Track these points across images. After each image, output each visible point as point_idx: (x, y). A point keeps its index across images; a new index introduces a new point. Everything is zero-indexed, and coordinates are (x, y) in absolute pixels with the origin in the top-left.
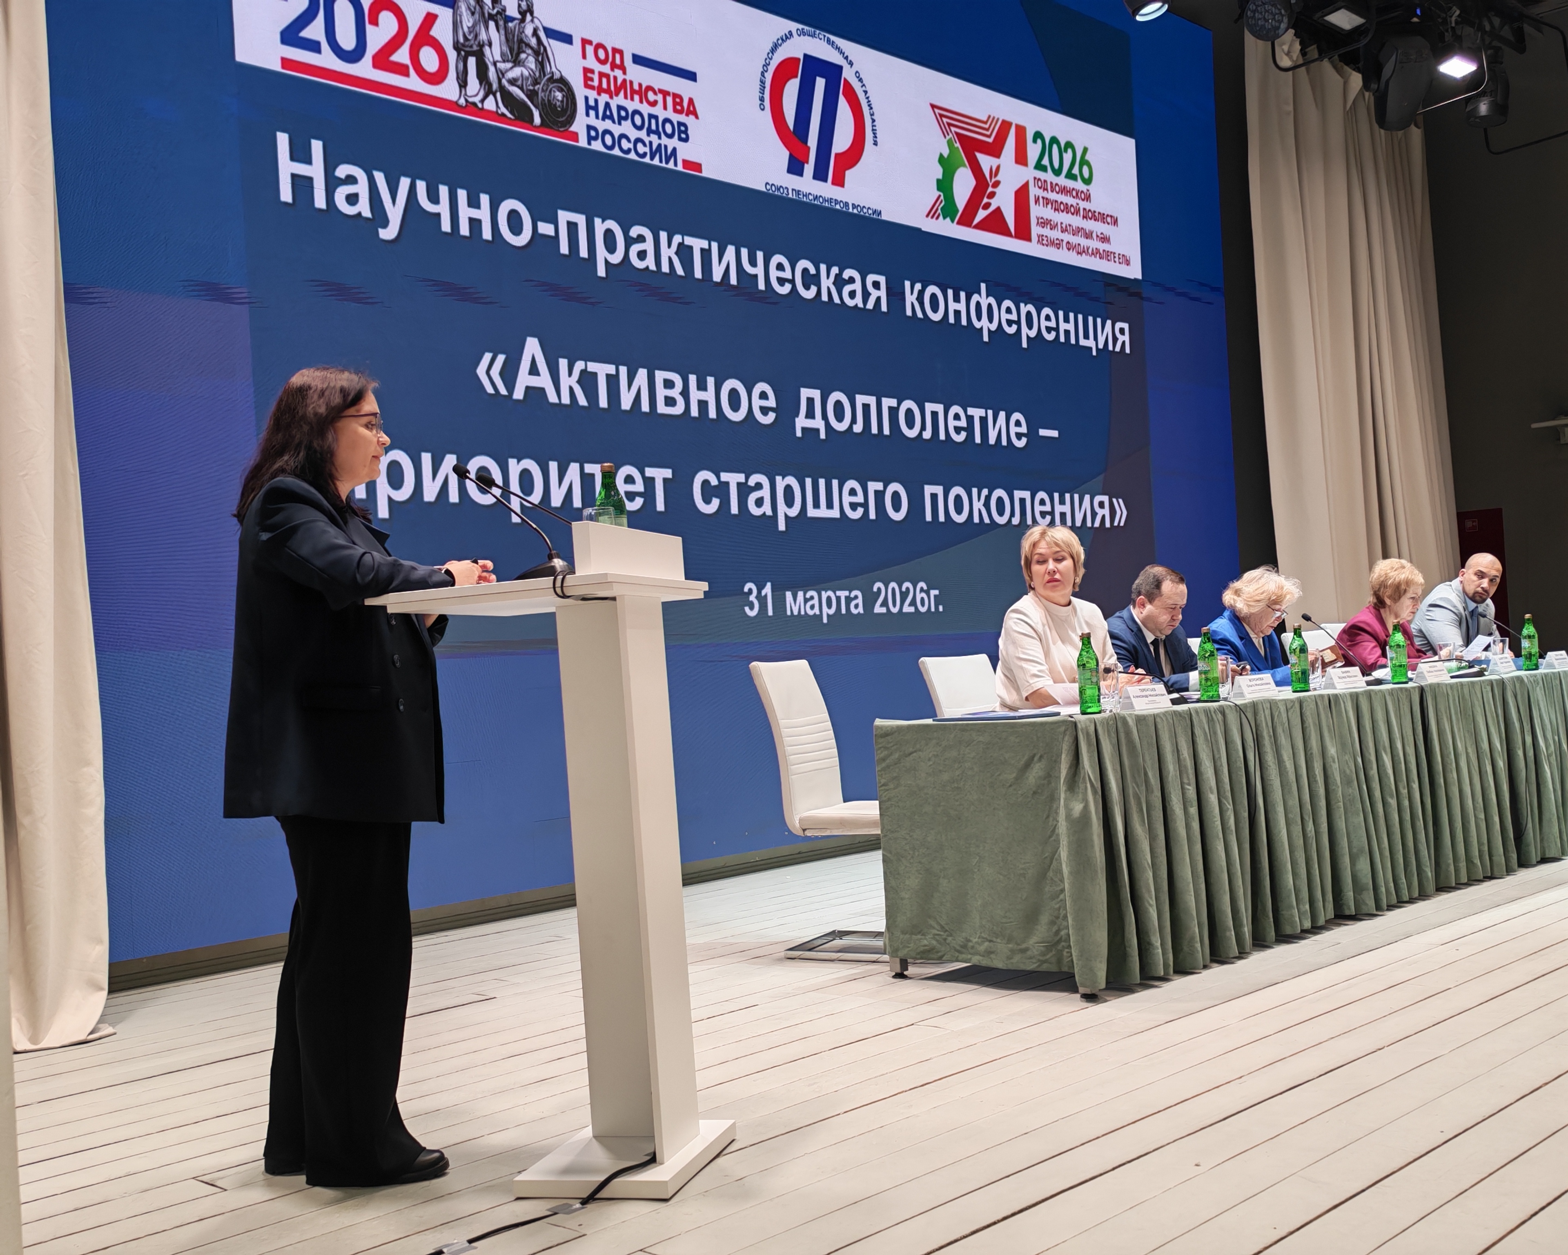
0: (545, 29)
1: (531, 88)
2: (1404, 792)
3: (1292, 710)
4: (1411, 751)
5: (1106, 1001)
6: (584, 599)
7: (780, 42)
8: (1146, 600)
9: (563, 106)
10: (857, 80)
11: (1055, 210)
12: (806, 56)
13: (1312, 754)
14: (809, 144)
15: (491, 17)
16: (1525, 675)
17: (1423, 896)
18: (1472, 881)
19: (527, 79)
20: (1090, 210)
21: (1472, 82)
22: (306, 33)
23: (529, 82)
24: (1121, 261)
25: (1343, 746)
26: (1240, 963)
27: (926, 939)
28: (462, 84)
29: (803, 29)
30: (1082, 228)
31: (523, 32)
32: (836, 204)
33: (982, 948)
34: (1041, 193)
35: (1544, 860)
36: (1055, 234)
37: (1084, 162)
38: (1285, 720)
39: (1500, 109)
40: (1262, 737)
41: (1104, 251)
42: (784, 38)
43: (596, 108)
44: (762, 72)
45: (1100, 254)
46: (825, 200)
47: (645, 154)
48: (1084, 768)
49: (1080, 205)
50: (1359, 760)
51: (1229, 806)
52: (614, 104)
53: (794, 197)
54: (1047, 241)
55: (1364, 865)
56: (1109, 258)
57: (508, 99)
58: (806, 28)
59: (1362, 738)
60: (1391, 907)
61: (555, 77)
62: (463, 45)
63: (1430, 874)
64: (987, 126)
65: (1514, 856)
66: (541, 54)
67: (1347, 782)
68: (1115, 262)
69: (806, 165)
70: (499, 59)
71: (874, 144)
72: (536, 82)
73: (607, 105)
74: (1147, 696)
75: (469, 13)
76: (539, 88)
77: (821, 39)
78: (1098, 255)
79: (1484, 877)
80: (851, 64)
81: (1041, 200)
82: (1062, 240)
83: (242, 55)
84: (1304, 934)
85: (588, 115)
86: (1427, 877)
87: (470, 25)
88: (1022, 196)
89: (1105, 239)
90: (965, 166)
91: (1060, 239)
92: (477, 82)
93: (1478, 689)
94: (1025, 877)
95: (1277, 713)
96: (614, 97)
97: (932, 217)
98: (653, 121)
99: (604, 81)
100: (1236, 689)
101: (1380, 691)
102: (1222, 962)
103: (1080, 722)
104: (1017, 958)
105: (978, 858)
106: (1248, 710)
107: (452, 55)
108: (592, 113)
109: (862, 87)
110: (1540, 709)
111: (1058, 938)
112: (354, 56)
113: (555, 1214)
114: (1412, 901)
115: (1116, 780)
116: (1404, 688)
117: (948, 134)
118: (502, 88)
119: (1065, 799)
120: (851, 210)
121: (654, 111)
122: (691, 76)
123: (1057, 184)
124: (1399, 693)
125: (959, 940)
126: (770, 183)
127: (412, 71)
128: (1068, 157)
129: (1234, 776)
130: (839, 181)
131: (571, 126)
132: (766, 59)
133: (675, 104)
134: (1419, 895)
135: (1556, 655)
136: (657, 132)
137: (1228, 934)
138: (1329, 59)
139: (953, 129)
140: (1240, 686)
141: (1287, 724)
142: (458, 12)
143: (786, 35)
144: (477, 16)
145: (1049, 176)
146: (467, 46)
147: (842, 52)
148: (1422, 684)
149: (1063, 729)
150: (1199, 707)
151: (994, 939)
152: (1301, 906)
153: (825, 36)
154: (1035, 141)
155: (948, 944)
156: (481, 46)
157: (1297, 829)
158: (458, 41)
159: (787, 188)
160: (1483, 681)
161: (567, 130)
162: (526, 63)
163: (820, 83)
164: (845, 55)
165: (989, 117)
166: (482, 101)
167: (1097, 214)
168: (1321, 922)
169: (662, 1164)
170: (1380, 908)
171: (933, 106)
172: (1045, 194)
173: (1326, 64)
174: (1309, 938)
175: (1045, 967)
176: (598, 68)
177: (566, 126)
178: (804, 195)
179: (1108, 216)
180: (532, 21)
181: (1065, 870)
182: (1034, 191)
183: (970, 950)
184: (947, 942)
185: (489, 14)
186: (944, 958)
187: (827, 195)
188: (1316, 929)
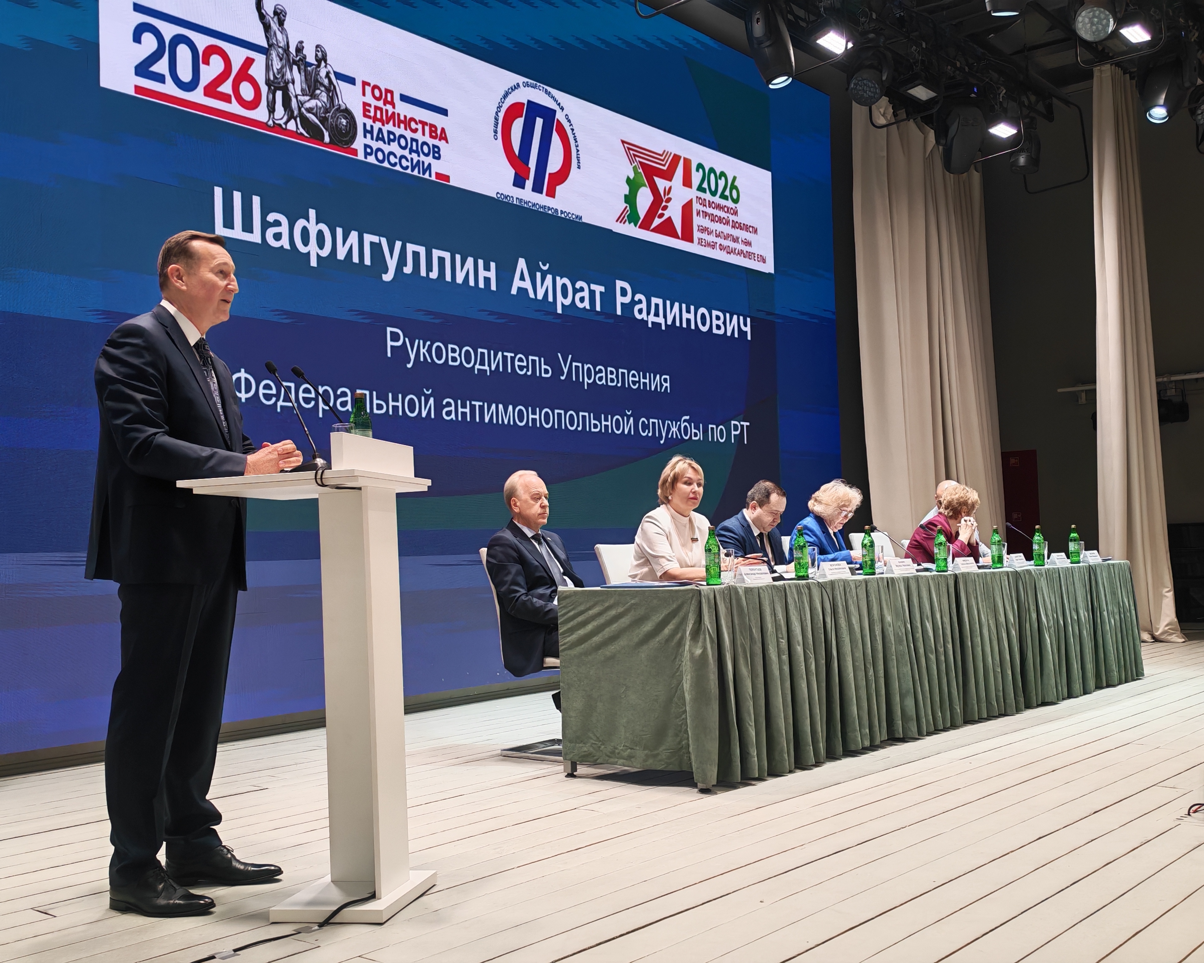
0: (335, 73)
1: (323, 115)
2: (941, 650)
3: (860, 588)
4: (947, 620)
5: (716, 794)
6: (338, 488)
7: (510, 91)
8: (757, 505)
9: (347, 129)
10: (567, 120)
11: (712, 220)
12: (529, 102)
13: (874, 620)
14: (530, 166)
15: (295, 63)
16: (1033, 569)
17: (954, 726)
18: (990, 718)
19: (320, 108)
20: (737, 222)
21: (1014, 141)
22: (155, 68)
23: (322, 111)
24: (759, 259)
25: (897, 615)
26: (816, 770)
27: (586, 747)
28: (271, 110)
29: (527, 82)
30: (731, 235)
31: (319, 74)
32: (548, 210)
33: (626, 754)
34: (701, 208)
35: (1044, 704)
36: (711, 238)
37: (733, 187)
38: (854, 595)
39: (1034, 161)
40: (838, 606)
41: (747, 252)
42: (513, 88)
43: (371, 132)
44: (496, 112)
45: (744, 254)
46: (541, 207)
47: (407, 167)
48: (704, 624)
49: (730, 218)
50: (909, 626)
51: (811, 656)
52: (385, 129)
53: (518, 204)
54: (705, 243)
55: (910, 702)
56: (750, 257)
57: (305, 123)
58: (530, 81)
59: (911, 610)
60: (929, 734)
61: (341, 109)
62: (273, 82)
63: (959, 711)
64: (662, 158)
65: (1022, 700)
66: (331, 90)
67: (899, 641)
68: (755, 260)
69: (527, 181)
70: (300, 93)
71: (578, 168)
72: (327, 111)
73: (380, 130)
74: (755, 574)
75: (278, 58)
76: (329, 116)
77: (540, 90)
78: (742, 255)
79: (999, 715)
80: (562, 109)
81: (701, 213)
82: (716, 243)
83: (105, 82)
84: (864, 750)
85: (365, 137)
86: (957, 713)
87: (279, 67)
88: (687, 208)
89: (748, 243)
90: (646, 186)
91: (715, 241)
92: (283, 109)
93: (997, 577)
94: (657, 702)
95: (849, 590)
96: (386, 125)
97: (621, 222)
98: (414, 144)
99: (378, 113)
100: (820, 572)
101: (925, 576)
102: (804, 769)
103: (703, 590)
104: (650, 761)
105: (625, 687)
106: (828, 586)
107: (264, 89)
108: (369, 135)
109: (570, 126)
110: (1043, 594)
111: (680, 746)
112: (190, 87)
113: (300, 933)
114: (945, 729)
115: (728, 633)
116: (943, 575)
117: (634, 163)
118: (301, 115)
119: (690, 646)
120: (559, 215)
121: (415, 136)
122: (444, 112)
123: (713, 202)
124: (939, 578)
125: (610, 748)
126: (500, 193)
127: (233, 99)
128: (721, 183)
129: (815, 633)
130: (551, 194)
131: (352, 144)
132: (499, 103)
133: (431, 132)
134: (951, 726)
135: (1058, 556)
136: (417, 152)
137: (808, 748)
138: (914, 120)
139: (637, 159)
140: (823, 570)
141: (855, 598)
142: (270, 58)
143: (514, 86)
144: (284, 61)
145: (708, 196)
146: (276, 83)
147: (556, 101)
148: (957, 572)
149: (691, 595)
150: (791, 583)
151: (635, 748)
152: (863, 730)
153: (543, 88)
154: (697, 170)
155: (601, 751)
156: (287, 83)
157: (861, 674)
158: (269, 79)
159: (512, 197)
160: (1002, 572)
161: (350, 147)
162: (319, 97)
163: (539, 122)
164: (558, 103)
165: (664, 151)
166: (286, 123)
167: (742, 225)
168: (878, 742)
169: (380, 899)
170: (921, 735)
171: (623, 142)
172: (704, 209)
173: (911, 123)
174: (869, 753)
175: (671, 768)
176: (374, 103)
177: (348, 144)
178: (525, 203)
179: (750, 226)
180: (326, 67)
181: (687, 697)
182: (696, 206)
183: (617, 755)
184: (601, 749)
185: (293, 60)
186: (598, 761)
187: (543, 203)
188: (873, 748)
